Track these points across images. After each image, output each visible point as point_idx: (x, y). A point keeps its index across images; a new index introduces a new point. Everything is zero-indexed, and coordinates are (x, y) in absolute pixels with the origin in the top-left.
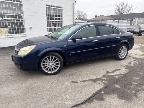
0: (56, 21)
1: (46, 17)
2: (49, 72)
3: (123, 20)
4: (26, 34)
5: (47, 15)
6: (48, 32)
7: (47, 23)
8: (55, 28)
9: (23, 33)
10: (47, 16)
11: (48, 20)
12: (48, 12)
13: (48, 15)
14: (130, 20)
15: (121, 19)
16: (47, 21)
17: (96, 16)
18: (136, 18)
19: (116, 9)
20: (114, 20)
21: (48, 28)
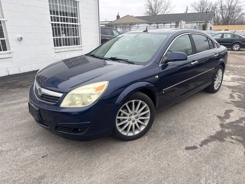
0: (68, 23)
1: (50, 16)
2: (131, 134)
3: (164, 23)
4: (10, 53)
5: (51, 11)
6: (55, 46)
7: (53, 28)
8: (67, 37)
9: (5, 49)
10: (51, 14)
11: (53, 22)
12: (53, 5)
13: (54, 11)
14: (175, 24)
15: (161, 23)
16: (52, 24)
17: (118, 17)
18: (182, 22)
19: (146, 6)
20: (150, 24)
21: (54, 39)
